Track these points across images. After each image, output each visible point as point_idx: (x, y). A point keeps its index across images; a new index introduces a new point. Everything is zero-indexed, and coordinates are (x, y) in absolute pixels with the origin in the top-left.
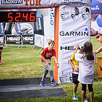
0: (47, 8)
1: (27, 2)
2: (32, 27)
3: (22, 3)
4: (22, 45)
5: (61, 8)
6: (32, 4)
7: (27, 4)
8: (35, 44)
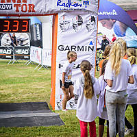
0: (43, 15)
1: (17, 8)
2: (28, 37)
3: (12, 8)
4: (14, 60)
5: (60, 16)
6: (24, 10)
7: (17, 11)
8: (31, 59)
